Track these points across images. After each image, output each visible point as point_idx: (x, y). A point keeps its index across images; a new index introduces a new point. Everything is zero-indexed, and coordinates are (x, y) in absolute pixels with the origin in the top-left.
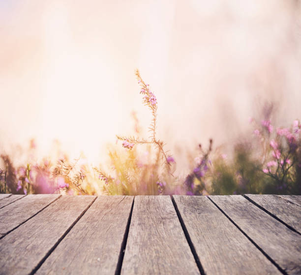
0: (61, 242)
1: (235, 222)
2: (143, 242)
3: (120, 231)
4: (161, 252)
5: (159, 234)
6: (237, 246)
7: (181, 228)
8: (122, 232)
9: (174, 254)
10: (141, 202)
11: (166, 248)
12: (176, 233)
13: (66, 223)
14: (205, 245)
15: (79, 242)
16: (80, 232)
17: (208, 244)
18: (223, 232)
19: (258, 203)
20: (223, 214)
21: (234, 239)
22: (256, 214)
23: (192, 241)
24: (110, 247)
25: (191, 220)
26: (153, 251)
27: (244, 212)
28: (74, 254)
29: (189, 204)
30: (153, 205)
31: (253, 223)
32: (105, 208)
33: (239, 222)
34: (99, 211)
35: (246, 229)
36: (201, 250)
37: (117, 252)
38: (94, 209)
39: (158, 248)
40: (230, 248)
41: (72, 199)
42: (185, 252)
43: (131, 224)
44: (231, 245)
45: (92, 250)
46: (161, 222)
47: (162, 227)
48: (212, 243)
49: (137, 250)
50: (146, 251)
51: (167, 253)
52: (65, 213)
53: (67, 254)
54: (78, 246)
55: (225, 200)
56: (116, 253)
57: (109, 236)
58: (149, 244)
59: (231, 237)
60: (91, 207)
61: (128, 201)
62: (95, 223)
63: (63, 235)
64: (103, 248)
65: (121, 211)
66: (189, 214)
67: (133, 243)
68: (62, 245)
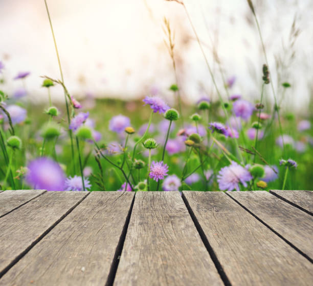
0: (35, 246)
1: (264, 221)
2: (145, 246)
3: (116, 232)
4: (169, 259)
7: (195, 228)
9: (187, 262)
10: (144, 198)
11: (176, 253)
12: (189, 234)
13: (46, 222)
14: (229, 250)
16: (63, 233)
17: (232, 248)
18: (251, 233)
19: (288, 199)
20: (247, 212)
21: (267, 242)
22: (288, 211)
23: (211, 245)
24: (100, 252)
25: (207, 218)
26: (158, 258)
27: (274, 210)
28: (50, 262)
29: (203, 201)
30: (158, 202)
31: (288, 222)
32: (98, 205)
33: (268, 221)
34: (90, 208)
35: (280, 229)
36: (224, 256)
37: (109, 258)
38: (84, 206)
39: (166, 253)
40: (263, 254)
41: (59, 196)
42: (203, 259)
43: (130, 223)
44: (264, 250)
45: (76, 256)
46: (168, 221)
47: (169, 227)
48: (238, 248)
49: (137, 256)
50: (150, 258)
51: (178, 260)
52: (47, 210)
53: (41, 261)
54: (57, 250)
55: (247, 195)
56: (108, 260)
57: (100, 238)
58: (153, 248)
59: (262, 240)
60: (81, 204)
61: (127, 197)
62: (84, 223)
63: (39, 236)
64: (90, 253)
65: (118, 208)
66: (203, 212)
67: (132, 248)
68: (36, 250)
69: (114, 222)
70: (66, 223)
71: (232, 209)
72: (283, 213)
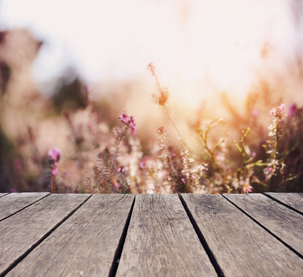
0: (35, 249)
1: (261, 224)
2: (144, 249)
3: (115, 234)
4: (169, 263)
5: (165, 237)
6: (272, 254)
7: (194, 230)
8: (117, 236)
9: (187, 266)
10: (143, 201)
11: (175, 257)
12: (188, 237)
13: (48, 225)
14: (228, 253)
15: (59, 248)
16: (63, 236)
17: (232, 251)
18: (250, 236)
19: (283, 201)
20: (244, 214)
21: (266, 245)
22: (284, 213)
23: (210, 248)
24: (100, 255)
25: (205, 221)
26: (157, 262)
27: (270, 213)
28: (49, 265)
29: (201, 203)
30: (157, 204)
31: (284, 224)
32: (99, 208)
33: (266, 223)
34: (91, 211)
35: (277, 231)
36: (224, 260)
37: (108, 262)
38: (85, 208)
39: (165, 256)
40: (262, 257)
41: (62, 198)
42: (203, 263)
43: (130, 226)
44: (263, 253)
45: (75, 259)
46: (168, 223)
47: (169, 229)
48: (237, 250)
49: (136, 260)
50: (149, 262)
51: (177, 264)
52: (49, 213)
53: (40, 265)
54: (56, 253)
55: (243, 198)
56: (107, 264)
57: (100, 241)
58: (152, 251)
59: (261, 243)
60: (82, 206)
61: (127, 199)
62: (85, 225)
63: (40, 239)
64: (89, 256)
65: (119, 211)
66: (201, 214)
67: (132, 251)
68: (36, 253)
69: (114, 224)
70: (67, 225)
71: (229, 211)
72: (279, 215)
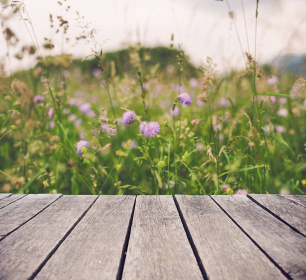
0: (62, 244)
1: (238, 223)
2: (144, 245)
3: (122, 232)
4: (163, 255)
6: (240, 248)
7: (183, 229)
8: (123, 234)
9: (176, 257)
10: (143, 202)
11: (168, 250)
12: (179, 235)
13: (67, 224)
14: (207, 247)
15: (80, 243)
16: (81, 234)
17: (211, 246)
18: (226, 234)
19: (261, 203)
20: (226, 215)
21: (237, 241)
22: (259, 214)
23: (194, 243)
24: (111, 249)
25: (193, 221)
26: (154, 254)
27: (247, 213)
28: (75, 256)
29: (191, 205)
30: (154, 205)
31: (257, 224)
32: (106, 208)
33: (242, 223)
34: (100, 211)
35: (249, 230)
36: (204, 252)
37: (118, 254)
38: (94, 209)
39: (160, 250)
40: (233, 251)
41: (73, 199)
42: (188, 255)
43: (133, 225)
44: (234, 248)
45: (93, 252)
46: (163, 223)
47: (163, 228)
48: (215, 246)
49: (139, 252)
50: (148, 254)
51: (169, 256)
52: (66, 213)
53: (68, 256)
54: (79, 248)
55: (228, 199)
56: (118, 255)
57: (110, 238)
58: (151, 246)
60: (92, 207)
61: (129, 200)
62: (97, 224)
63: (64, 236)
64: (104, 250)
66: (191, 215)
68: (63, 247)
69: (120, 224)
70: (82, 225)
